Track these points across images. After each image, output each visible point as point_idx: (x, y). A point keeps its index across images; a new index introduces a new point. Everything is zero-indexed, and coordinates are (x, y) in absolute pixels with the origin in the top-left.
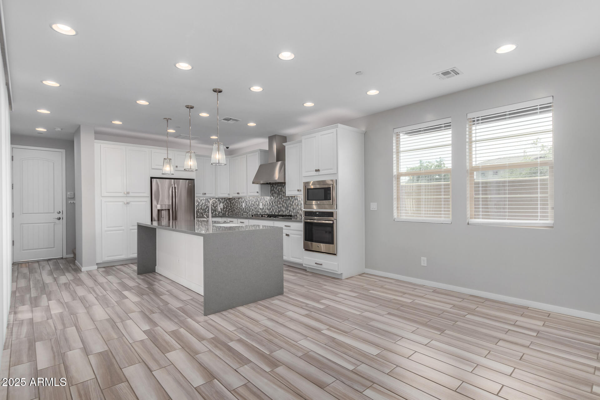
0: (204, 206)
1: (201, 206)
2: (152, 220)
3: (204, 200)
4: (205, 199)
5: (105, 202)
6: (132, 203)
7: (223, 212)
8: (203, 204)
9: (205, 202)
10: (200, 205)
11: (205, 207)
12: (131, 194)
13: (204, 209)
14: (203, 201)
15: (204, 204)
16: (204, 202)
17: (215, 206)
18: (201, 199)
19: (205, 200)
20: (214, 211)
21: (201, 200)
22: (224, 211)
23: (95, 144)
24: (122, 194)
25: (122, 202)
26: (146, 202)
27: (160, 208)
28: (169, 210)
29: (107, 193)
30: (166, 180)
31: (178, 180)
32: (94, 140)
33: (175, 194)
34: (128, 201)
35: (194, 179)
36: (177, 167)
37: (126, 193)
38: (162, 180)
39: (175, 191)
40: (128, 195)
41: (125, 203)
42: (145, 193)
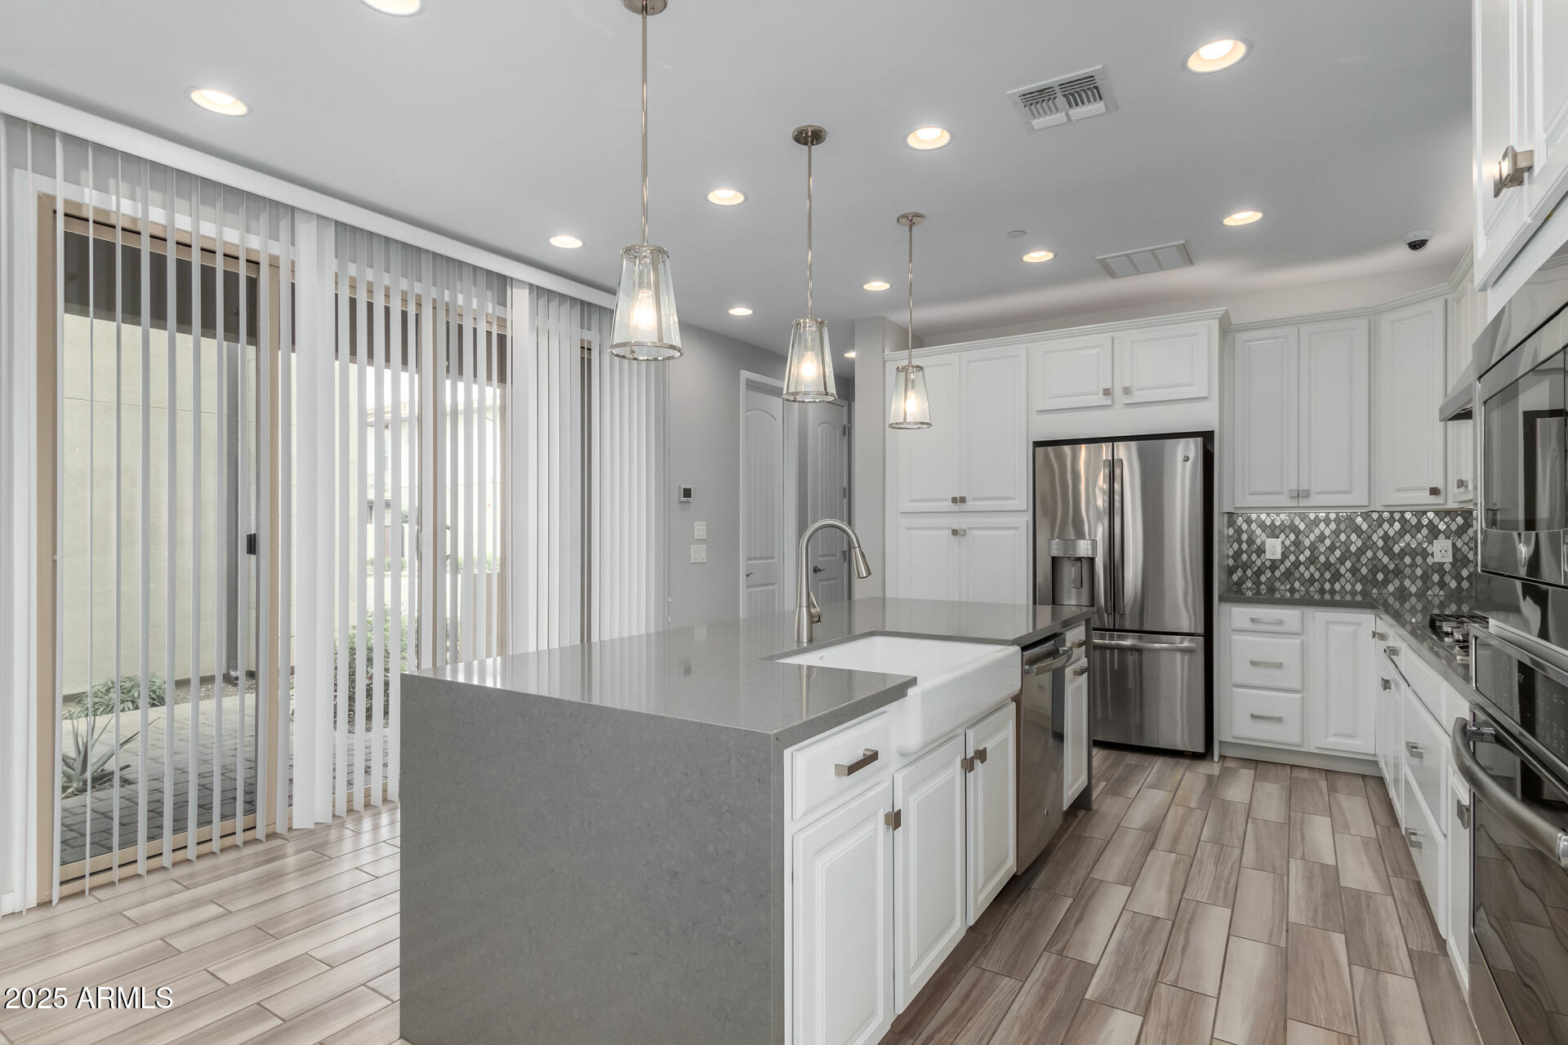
0: (1332, 549)
1: (1313, 547)
3: (1327, 521)
4: (1332, 516)
5: (907, 528)
6: (975, 532)
7: (1453, 584)
8: (1322, 538)
9: (1337, 533)
10: (1307, 543)
11: (1338, 553)
12: (971, 504)
13: (1328, 565)
14: (1322, 526)
15: (1328, 542)
16: (1327, 532)
17: (1396, 549)
18: (1312, 516)
19: (1338, 521)
20: (1391, 576)
21: (1316, 522)
22: (1459, 578)
23: (887, 363)
24: (948, 505)
25: (948, 528)
26: (1017, 528)
27: (1055, 553)
28: (1092, 560)
29: (912, 501)
30: (1080, 448)
31: (1133, 444)
32: (886, 352)
33: (1117, 498)
34: (963, 527)
35: (1213, 432)
36: (1127, 391)
37: (954, 500)
38: (1067, 449)
39: (1117, 487)
40: (963, 507)
41: (955, 532)
42: (1013, 499)
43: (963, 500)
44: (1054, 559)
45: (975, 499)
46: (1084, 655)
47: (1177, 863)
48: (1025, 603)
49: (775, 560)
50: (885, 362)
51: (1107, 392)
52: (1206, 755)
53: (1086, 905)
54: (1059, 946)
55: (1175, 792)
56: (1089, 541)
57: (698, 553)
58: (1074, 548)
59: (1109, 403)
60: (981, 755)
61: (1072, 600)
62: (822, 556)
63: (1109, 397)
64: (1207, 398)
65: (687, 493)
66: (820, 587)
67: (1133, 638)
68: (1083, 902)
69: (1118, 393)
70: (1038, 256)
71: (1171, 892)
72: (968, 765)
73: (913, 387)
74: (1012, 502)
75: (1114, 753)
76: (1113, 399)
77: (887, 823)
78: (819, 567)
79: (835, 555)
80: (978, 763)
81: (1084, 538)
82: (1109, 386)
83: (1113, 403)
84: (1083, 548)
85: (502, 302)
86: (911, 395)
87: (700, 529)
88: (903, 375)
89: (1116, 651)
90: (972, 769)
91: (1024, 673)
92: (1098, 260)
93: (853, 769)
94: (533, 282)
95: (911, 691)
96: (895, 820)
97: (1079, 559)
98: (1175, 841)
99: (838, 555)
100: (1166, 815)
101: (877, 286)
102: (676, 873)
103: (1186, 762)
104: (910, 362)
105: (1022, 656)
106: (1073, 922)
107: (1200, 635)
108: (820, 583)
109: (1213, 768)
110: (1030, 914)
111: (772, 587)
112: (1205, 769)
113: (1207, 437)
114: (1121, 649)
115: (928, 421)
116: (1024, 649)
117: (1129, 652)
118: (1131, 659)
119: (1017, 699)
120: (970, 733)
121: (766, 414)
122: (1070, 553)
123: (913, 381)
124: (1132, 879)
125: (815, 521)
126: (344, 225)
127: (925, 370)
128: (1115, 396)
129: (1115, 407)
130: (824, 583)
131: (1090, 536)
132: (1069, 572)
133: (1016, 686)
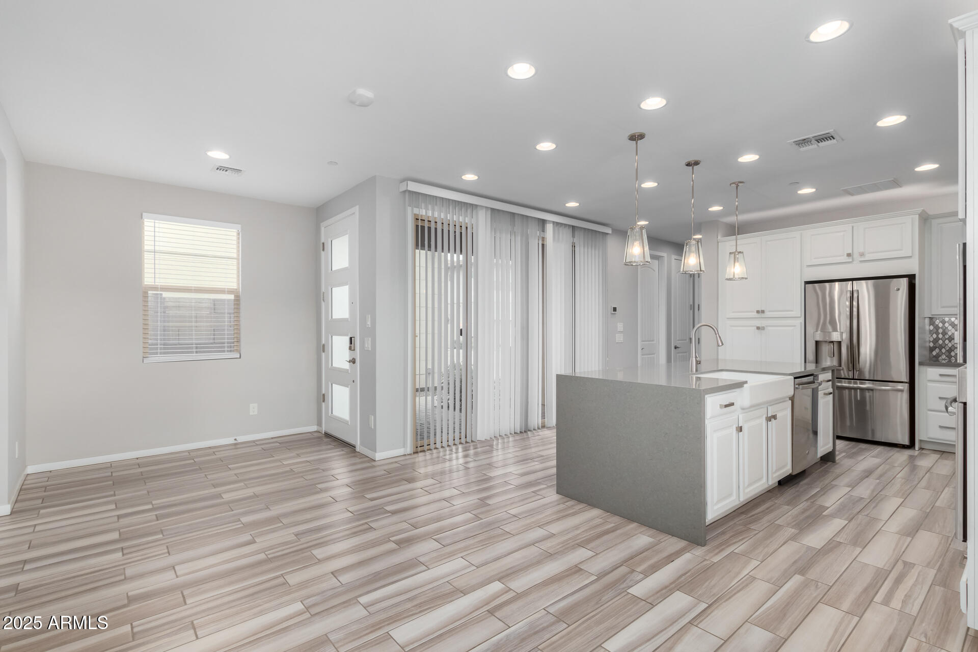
2: (805, 362)
5: (731, 326)
6: (769, 328)
12: (767, 314)
23: (719, 243)
24: (755, 314)
25: (755, 326)
26: (795, 326)
27: (818, 339)
28: (839, 343)
29: (733, 312)
30: (835, 285)
31: (870, 282)
32: (719, 238)
33: (855, 310)
34: (763, 326)
35: (915, 275)
36: (862, 255)
37: (758, 312)
38: (827, 285)
39: (855, 303)
40: (763, 315)
41: (758, 328)
42: (792, 311)
43: (763, 312)
44: (817, 343)
45: (770, 311)
46: (831, 387)
47: (878, 484)
48: (800, 362)
49: (655, 342)
50: (718, 242)
51: (849, 255)
52: (912, 445)
53: (827, 491)
54: (812, 500)
55: (887, 460)
56: (839, 333)
57: (619, 338)
58: (830, 336)
59: (851, 260)
60: (774, 417)
61: (828, 361)
62: (679, 340)
63: (851, 258)
64: (910, 257)
65: (615, 309)
66: (678, 357)
67: (869, 383)
68: (826, 490)
69: (856, 255)
70: (807, 191)
71: (873, 491)
72: (769, 419)
73: (738, 261)
74: (792, 312)
75: (853, 443)
76: (853, 258)
77: (737, 430)
78: (678, 346)
79: (686, 340)
80: (773, 420)
81: (837, 331)
82: (850, 251)
83: (853, 260)
84: (836, 337)
85: (543, 231)
86: (737, 264)
87: (620, 326)
88: (733, 255)
89: (858, 390)
90: (770, 421)
91: (795, 389)
92: (842, 190)
93: (726, 406)
94: (554, 221)
95: (745, 385)
96: (740, 429)
97: (832, 342)
98: (881, 476)
99: (687, 340)
100: (878, 467)
101: (716, 208)
102: (667, 433)
103: (898, 449)
104: (736, 250)
105: (794, 381)
106: (820, 495)
107: (906, 383)
108: (678, 355)
109: (916, 452)
110: (798, 491)
111: (653, 356)
112: (908, 452)
113: (911, 278)
114: (862, 390)
115: (746, 277)
116: (795, 378)
117: (867, 391)
118: (867, 394)
119: (792, 399)
120: (770, 408)
121: (650, 269)
122: (827, 339)
123: (738, 258)
124: (853, 485)
125: (699, 323)
126: (493, 209)
127: (744, 253)
128: (854, 256)
129: (854, 262)
130: (680, 354)
131: (840, 330)
132: (825, 349)
133: (791, 392)
